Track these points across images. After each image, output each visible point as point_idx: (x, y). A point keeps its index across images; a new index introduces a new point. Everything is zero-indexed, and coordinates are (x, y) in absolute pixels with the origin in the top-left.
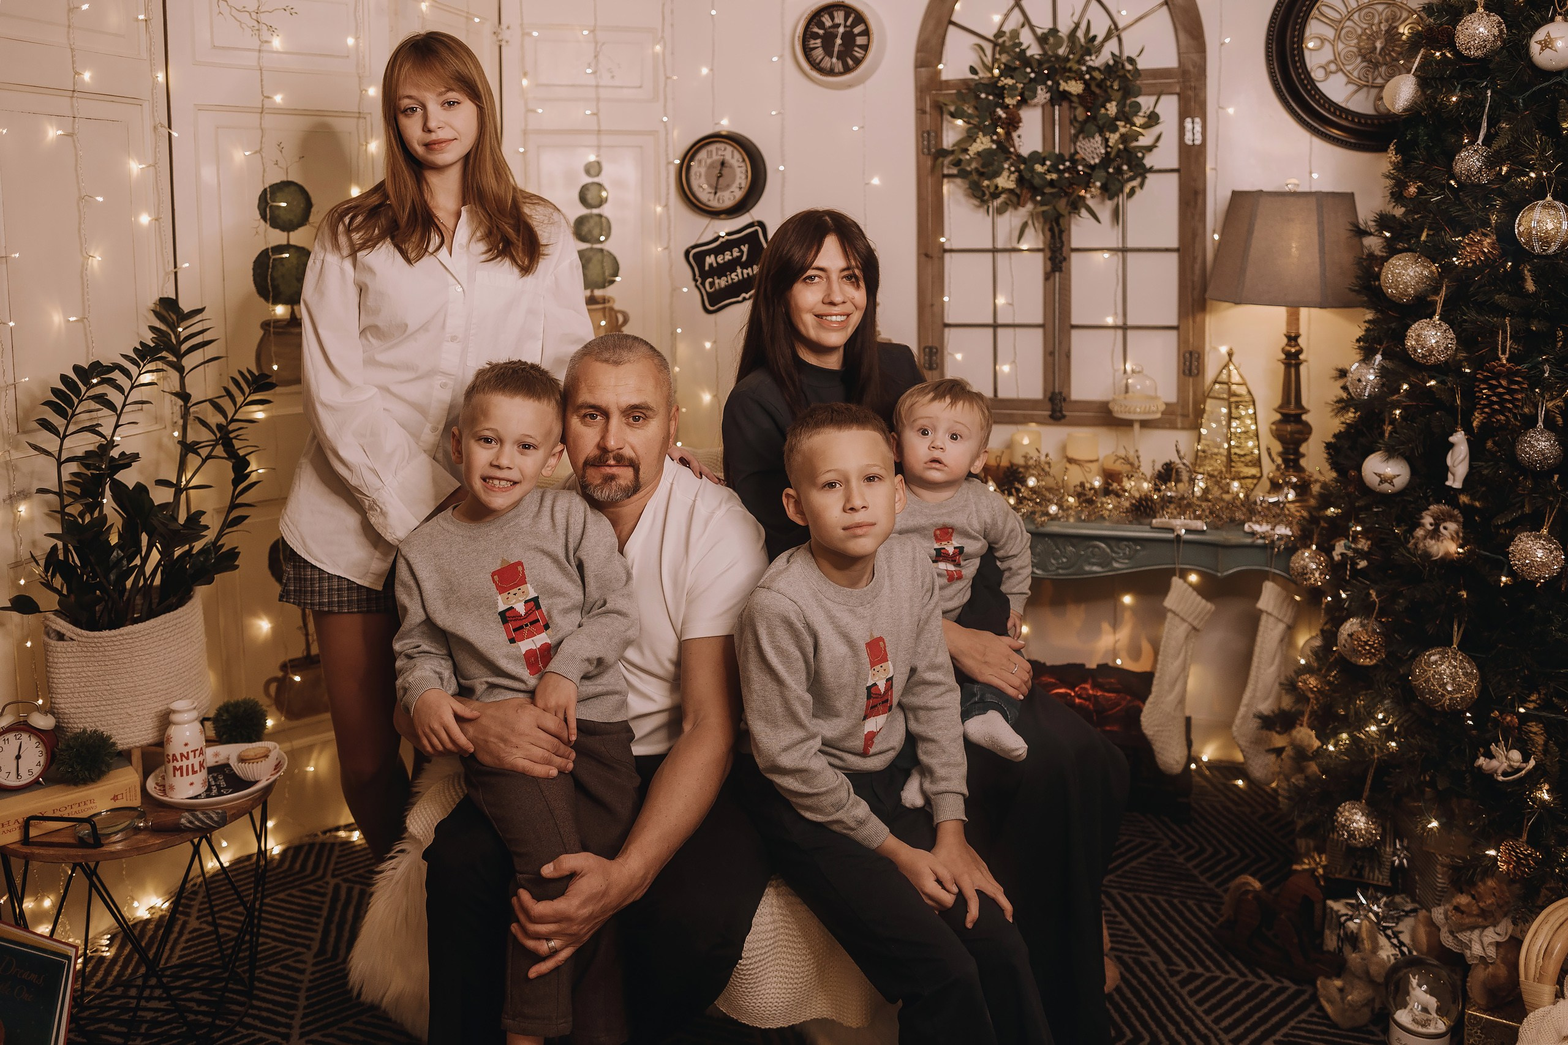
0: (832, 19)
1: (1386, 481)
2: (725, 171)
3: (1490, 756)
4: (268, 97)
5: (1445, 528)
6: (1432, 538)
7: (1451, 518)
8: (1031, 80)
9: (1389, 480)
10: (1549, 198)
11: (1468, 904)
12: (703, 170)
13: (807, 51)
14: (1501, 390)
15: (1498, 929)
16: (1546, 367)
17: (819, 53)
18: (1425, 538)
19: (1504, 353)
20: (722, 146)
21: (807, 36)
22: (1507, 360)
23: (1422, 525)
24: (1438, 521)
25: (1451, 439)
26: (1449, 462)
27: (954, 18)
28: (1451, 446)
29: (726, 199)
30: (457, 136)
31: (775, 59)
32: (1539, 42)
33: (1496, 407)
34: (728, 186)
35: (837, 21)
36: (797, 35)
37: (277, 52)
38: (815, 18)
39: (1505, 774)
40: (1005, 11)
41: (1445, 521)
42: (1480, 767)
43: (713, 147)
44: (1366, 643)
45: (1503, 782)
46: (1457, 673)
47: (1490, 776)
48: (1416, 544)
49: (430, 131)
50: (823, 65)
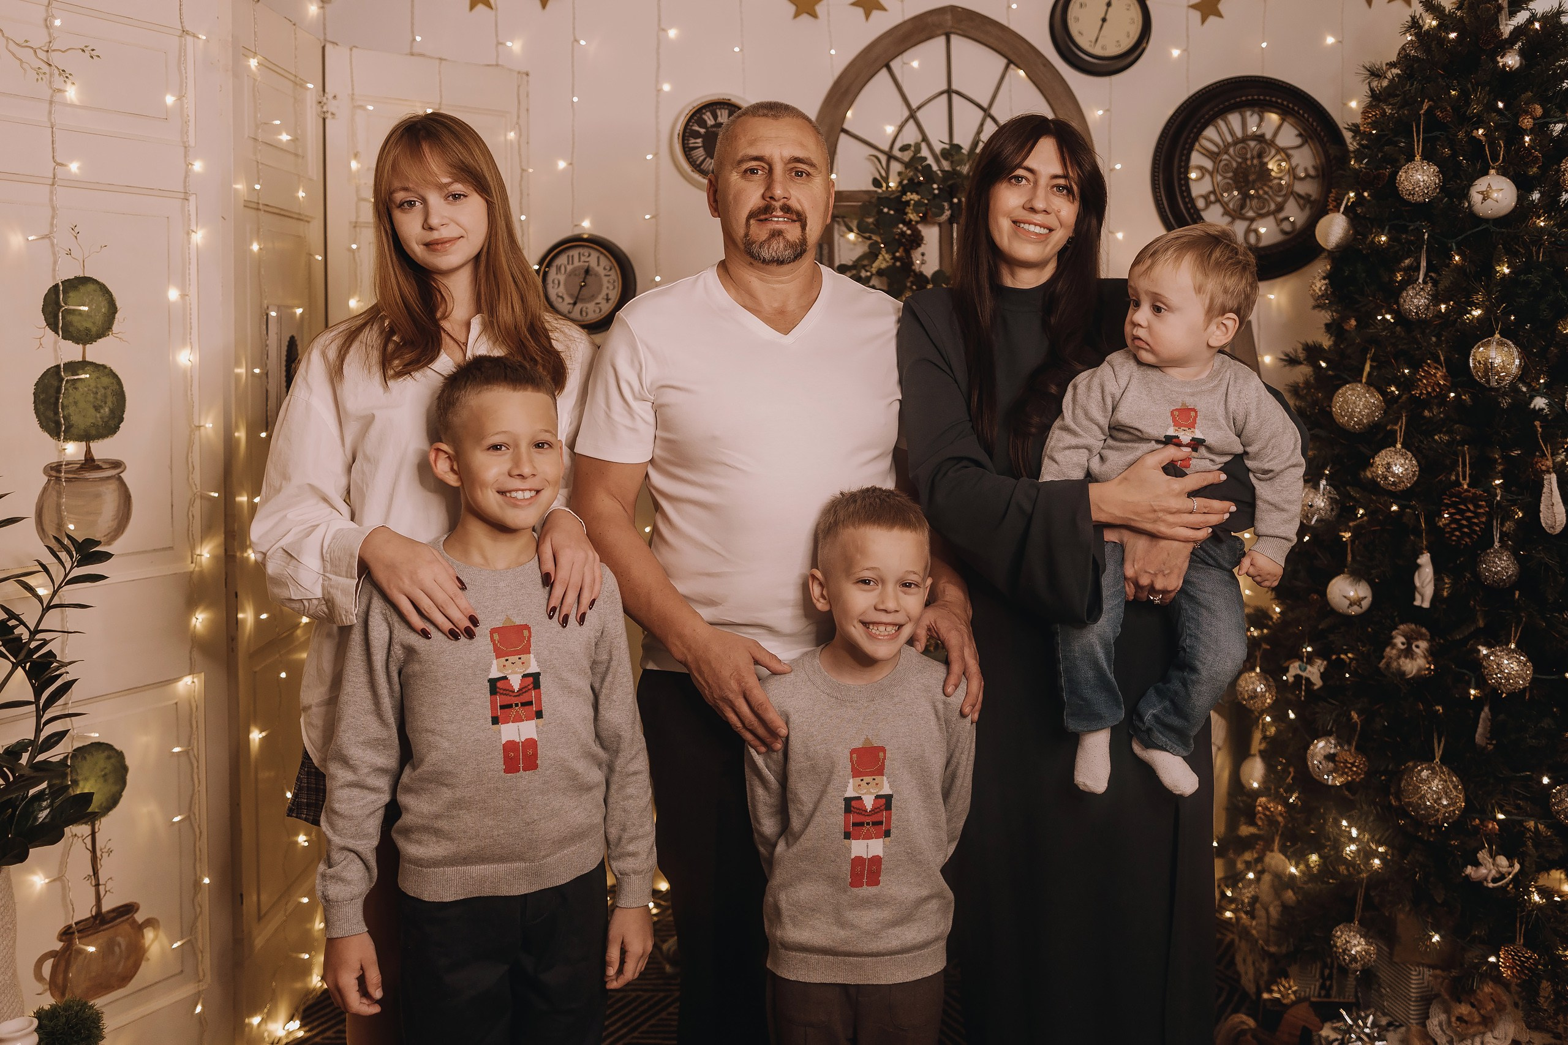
0: (715, 117)
1: (1355, 604)
2: (590, 279)
3: (1477, 864)
4: (62, 165)
5: (1417, 647)
6: (1406, 657)
7: (1421, 637)
8: (935, 195)
9: (1357, 602)
10: (1497, 336)
11: (1470, 1013)
12: (562, 278)
13: (687, 151)
14: (1469, 514)
15: (1496, 1033)
16: (1498, 491)
17: (700, 154)
18: (1399, 657)
19: (1464, 479)
20: (586, 251)
21: (687, 134)
22: (1469, 485)
23: (1394, 646)
24: (1410, 640)
25: (1419, 561)
26: (1418, 583)
27: (846, 126)
28: (1418, 567)
29: (590, 311)
30: (463, 233)
31: (649, 157)
32: (1482, 193)
33: (1466, 530)
34: (593, 297)
35: (720, 120)
36: (677, 132)
37: (72, 105)
38: (696, 116)
39: (1494, 880)
40: (899, 123)
41: (1417, 639)
42: (1468, 877)
43: (575, 253)
44: (1353, 764)
45: (1494, 888)
46: (1448, 786)
47: (1479, 884)
48: (1388, 665)
49: (431, 229)
50: (704, 166)
